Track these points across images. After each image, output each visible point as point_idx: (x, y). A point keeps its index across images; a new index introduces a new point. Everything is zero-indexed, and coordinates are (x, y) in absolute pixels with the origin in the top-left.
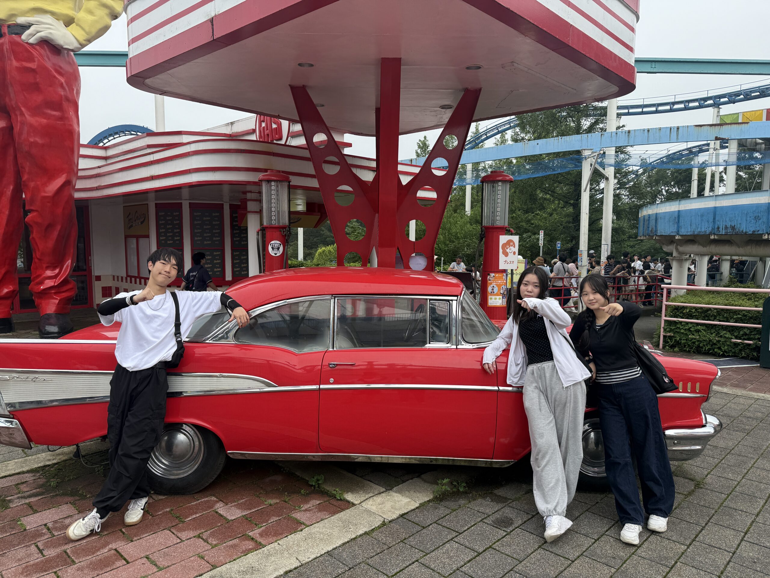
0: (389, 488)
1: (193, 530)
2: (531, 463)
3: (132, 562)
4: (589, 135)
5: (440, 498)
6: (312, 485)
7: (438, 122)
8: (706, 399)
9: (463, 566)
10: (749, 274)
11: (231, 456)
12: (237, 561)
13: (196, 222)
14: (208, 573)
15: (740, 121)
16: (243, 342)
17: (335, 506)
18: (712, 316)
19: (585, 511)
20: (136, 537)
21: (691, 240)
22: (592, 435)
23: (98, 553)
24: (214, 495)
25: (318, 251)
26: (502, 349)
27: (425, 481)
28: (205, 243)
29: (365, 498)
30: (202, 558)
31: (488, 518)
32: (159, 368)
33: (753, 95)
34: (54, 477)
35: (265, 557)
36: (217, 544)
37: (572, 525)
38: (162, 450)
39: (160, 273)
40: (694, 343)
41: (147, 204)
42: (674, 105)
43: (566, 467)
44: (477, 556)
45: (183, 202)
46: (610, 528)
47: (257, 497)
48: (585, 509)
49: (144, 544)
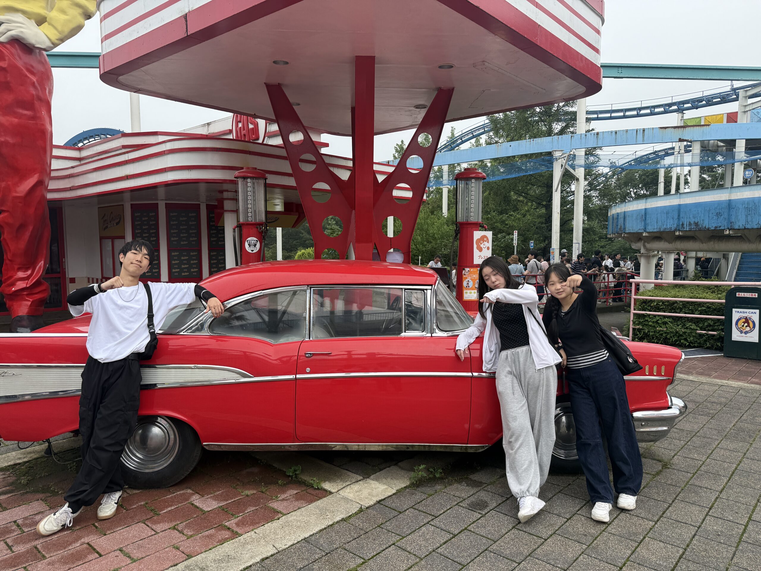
0: (366, 476)
1: (168, 522)
2: (504, 446)
3: (105, 555)
4: (560, 137)
5: (417, 484)
6: (289, 476)
7: (413, 122)
8: (671, 382)
9: (439, 548)
10: (713, 271)
11: (207, 448)
12: (213, 550)
13: (172, 223)
14: (183, 563)
15: (702, 123)
16: (218, 333)
17: (313, 495)
18: (678, 309)
19: (558, 493)
20: (109, 530)
21: (658, 237)
22: (564, 419)
23: (70, 548)
24: (190, 488)
26: (475, 337)
27: (402, 468)
28: (182, 243)
29: (342, 487)
30: (177, 548)
31: (464, 502)
32: (132, 360)
33: (714, 101)
34: (24, 475)
35: (241, 546)
36: (193, 535)
37: (545, 506)
38: (136, 444)
39: (132, 263)
40: (662, 335)
41: (123, 205)
42: (640, 111)
43: (539, 449)
44: (452, 538)
45: (159, 202)
46: (582, 507)
47: (234, 488)
48: (557, 491)
49: (117, 537)
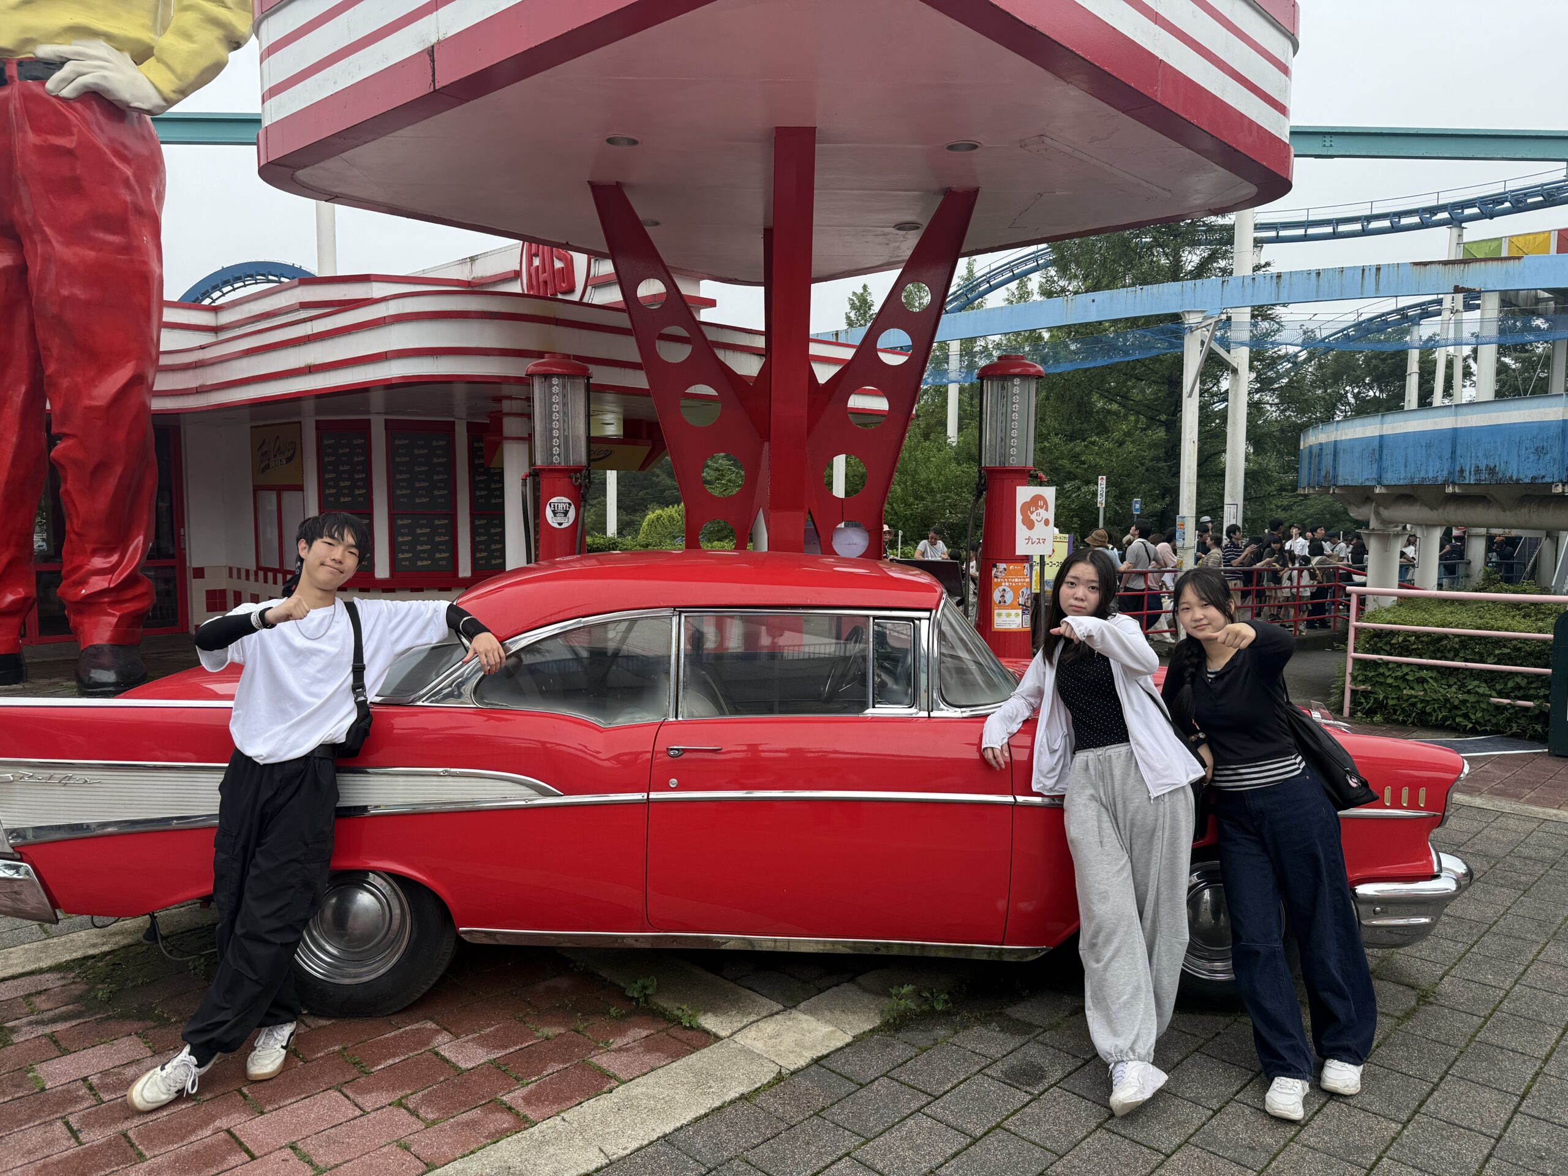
0: (790, 1004)
1: (388, 1091)
2: (1081, 952)
3: (261, 1157)
4: (1199, 282)
5: (895, 1025)
6: (633, 998)
7: (891, 257)
8: (1440, 821)
9: (942, 1165)
11: (467, 938)
12: (479, 1154)
13: (398, 459)
15: (1504, 254)
16: (492, 704)
17: (680, 1040)
18: (1449, 651)
19: (1193, 1051)
20: (269, 1104)
21: (1406, 495)
22: (1207, 894)
23: (193, 1138)
24: (431, 1019)
25: (648, 517)
26: (1021, 719)
27: (865, 990)
28: (418, 500)
29: (740, 1025)
30: (406, 1148)
31: (994, 1066)
32: (321, 759)
33: (1529, 201)
34: (103, 981)
35: (534, 1147)
36: (437, 1119)
37: (1167, 1082)
38: (325, 926)
39: (322, 564)
40: (1414, 705)
41: (300, 423)
42: (1369, 222)
43: (1155, 960)
44: (970, 1145)
45: (372, 417)
46: (1245, 1086)
47: (520, 1021)
48: (1192, 1048)
49: (287, 1118)
